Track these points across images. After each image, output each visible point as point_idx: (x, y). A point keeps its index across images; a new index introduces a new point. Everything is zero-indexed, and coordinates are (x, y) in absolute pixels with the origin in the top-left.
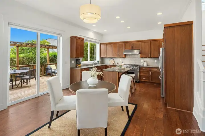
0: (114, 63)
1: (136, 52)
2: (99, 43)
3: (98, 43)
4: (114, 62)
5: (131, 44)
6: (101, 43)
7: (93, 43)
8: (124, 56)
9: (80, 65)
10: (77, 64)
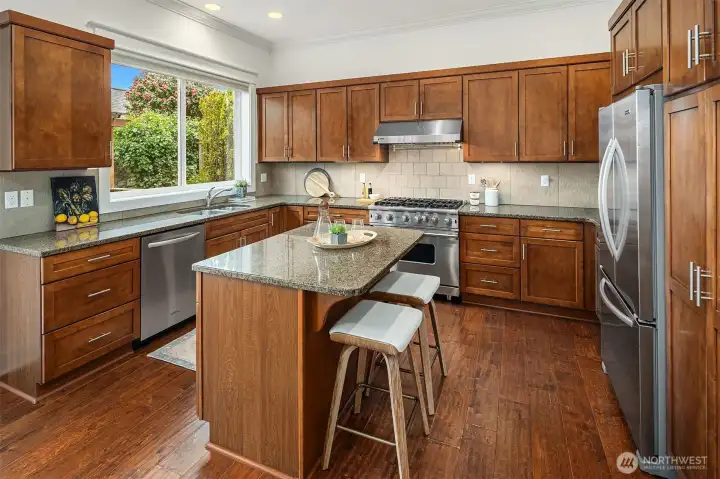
0: (331, 194)
4: (331, 188)
5: (415, 89)
8: (377, 156)
9: (93, 214)
10: (65, 212)
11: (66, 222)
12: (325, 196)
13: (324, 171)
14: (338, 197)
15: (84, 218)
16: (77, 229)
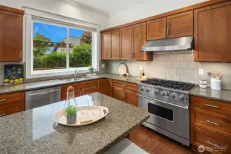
0: (127, 74)
1: (184, 42)
2: (98, 31)
3: (95, 30)
4: (127, 71)
5: (165, 22)
6: (102, 30)
7: (87, 31)
8: (145, 57)
9: (21, 79)
10: (8, 78)
11: (8, 82)
12: (125, 75)
13: (125, 64)
14: (130, 76)
15: (17, 81)
16: (13, 85)
